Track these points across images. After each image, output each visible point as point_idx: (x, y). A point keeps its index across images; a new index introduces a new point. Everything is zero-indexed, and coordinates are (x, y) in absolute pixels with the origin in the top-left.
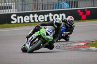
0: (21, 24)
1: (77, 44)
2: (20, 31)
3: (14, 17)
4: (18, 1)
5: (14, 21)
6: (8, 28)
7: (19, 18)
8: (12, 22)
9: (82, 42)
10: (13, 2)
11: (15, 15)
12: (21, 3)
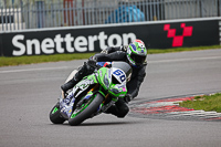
0: (34, 57)
1: (162, 104)
2: (33, 72)
3: (19, 41)
4: (28, 5)
5: (18, 49)
6: (6, 68)
7: (29, 43)
8: (15, 53)
9: (173, 98)
10: (17, 7)
11: (22, 37)
12: (35, 9)
